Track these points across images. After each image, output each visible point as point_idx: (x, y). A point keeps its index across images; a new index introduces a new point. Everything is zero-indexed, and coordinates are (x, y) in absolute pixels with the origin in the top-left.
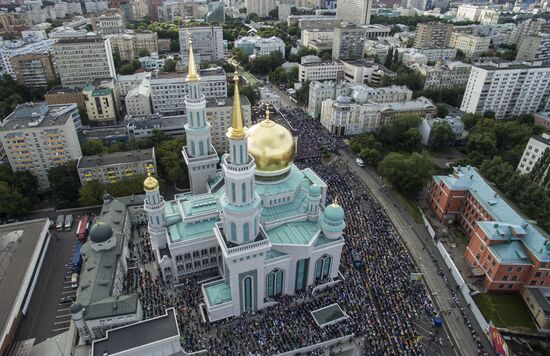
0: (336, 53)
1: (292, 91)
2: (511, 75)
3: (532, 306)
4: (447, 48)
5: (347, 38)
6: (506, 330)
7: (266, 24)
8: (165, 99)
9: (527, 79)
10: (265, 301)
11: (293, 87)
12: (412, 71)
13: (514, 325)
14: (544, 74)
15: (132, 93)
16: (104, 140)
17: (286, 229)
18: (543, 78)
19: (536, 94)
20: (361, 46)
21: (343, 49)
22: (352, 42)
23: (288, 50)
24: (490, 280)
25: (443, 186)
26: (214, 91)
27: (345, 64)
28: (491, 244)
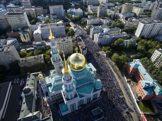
0: (98, 15)
1: (85, 29)
2: (151, 25)
3: (153, 106)
4: (131, 13)
5: (102, 10)
6: (146, 113)
7: (77, 3)
8: (46, 34)
9: (155, 26)
10: (78, 107)
11: (85, 27)
12: (121, 22)
13: (148, 112)
14: (160, 24)
15: (35, 32)
16: (27, 51)
17: (84, 87)
18: (159, 26)
19: (157, 30)
20: (106, 12)
21: (100, 13)
22: (103, 11)
23: (84, 13)
24: (143, 98)
25: (130, 66)
26: (61, 31)
27: (101, 19)
28: (144, 89)
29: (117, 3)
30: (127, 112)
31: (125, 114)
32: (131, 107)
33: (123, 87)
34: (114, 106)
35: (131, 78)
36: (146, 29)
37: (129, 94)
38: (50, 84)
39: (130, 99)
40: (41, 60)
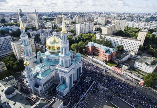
0: (37, 27)
2: (83, 25)
5: (40, 23)
21: (39, 26)
24: (107, 59)
25: (88, 47)
26: (8, 42)
27: (43, 29)
28: (105, 53)
29: (48, 20)
30: (105, 72)
31: (105, 73)
32: (105, 69)
33: (92, 62)
34: (96, 73)
35: (92, 55)
36: (82, 28)
37: (98, 63)
38: (37, 73)
39: (101, 65)
40: (3, 67)
